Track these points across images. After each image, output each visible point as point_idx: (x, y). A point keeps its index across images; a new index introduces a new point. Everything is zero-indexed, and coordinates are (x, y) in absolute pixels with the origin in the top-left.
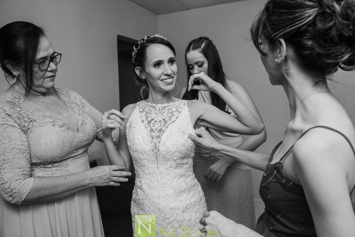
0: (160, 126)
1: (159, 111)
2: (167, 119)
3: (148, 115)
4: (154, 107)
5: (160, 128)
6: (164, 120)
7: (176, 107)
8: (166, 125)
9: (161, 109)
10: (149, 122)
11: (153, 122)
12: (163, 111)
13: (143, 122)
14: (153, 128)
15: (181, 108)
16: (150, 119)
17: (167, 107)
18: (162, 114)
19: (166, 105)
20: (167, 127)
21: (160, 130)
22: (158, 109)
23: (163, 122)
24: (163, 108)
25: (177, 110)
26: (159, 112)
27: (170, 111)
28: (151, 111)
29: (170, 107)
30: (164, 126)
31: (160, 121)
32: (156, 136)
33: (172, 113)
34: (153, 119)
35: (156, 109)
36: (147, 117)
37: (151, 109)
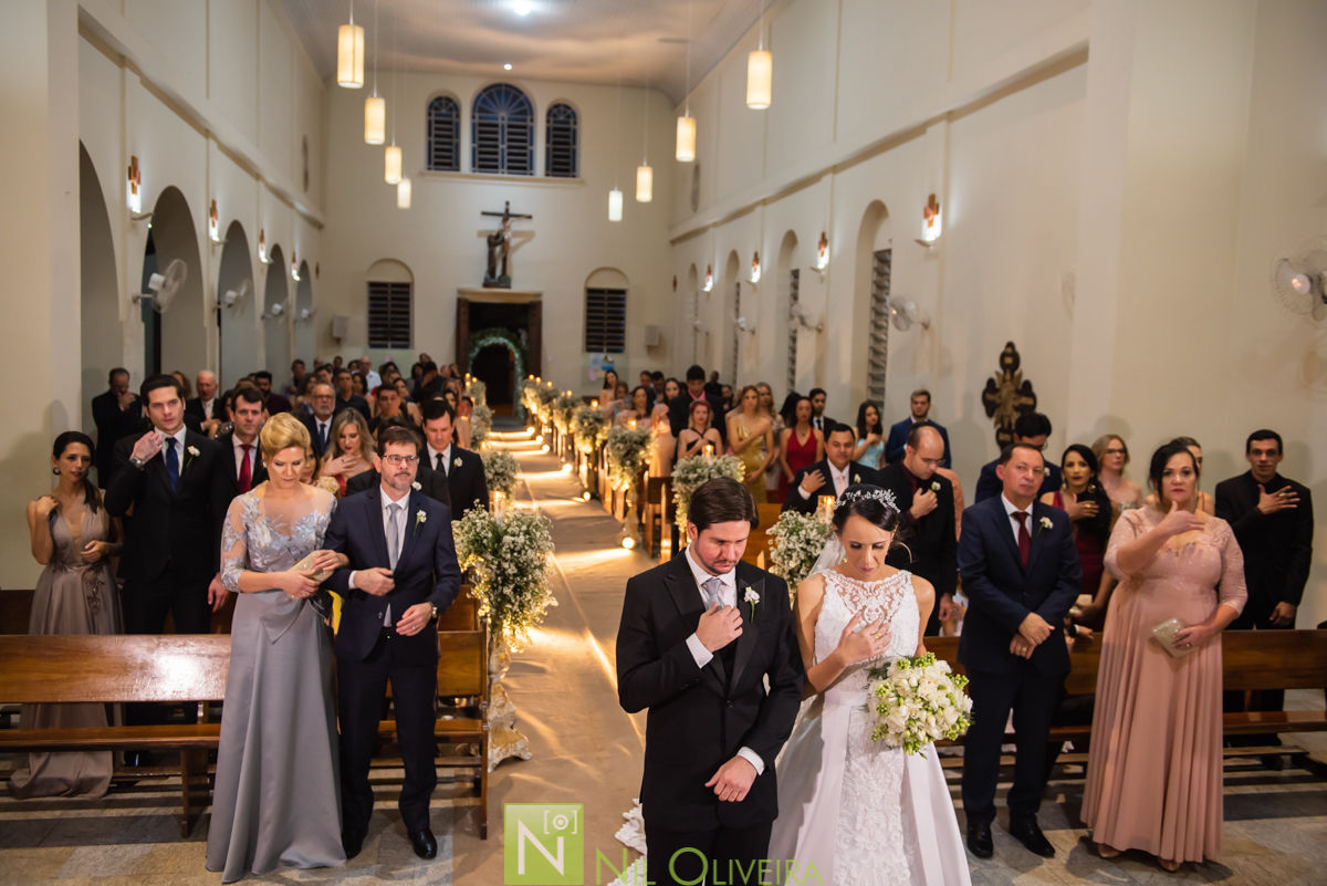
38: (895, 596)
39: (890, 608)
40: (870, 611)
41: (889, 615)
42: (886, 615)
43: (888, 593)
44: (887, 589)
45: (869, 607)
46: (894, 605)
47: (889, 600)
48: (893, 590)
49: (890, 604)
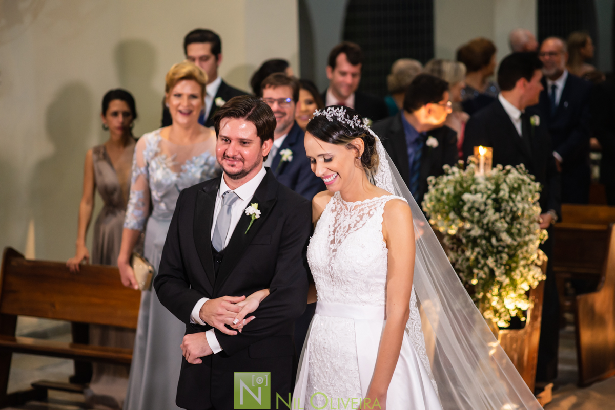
1: (350, 212)
2: (352, 226)
8: (347, 234)
15: (375, 209)
17: (360, 206)
18: (351, 216)
22: (349, 210)
24: (356, 207)
26: (349, 214)
27: (362, 212)
29: (363, 207)
30: (345, 234)
35: (347, 209)
36: (336, 221)
37: (343, 207)
38: (365, 217)
39: (355, 225)
40: (341, 228)
41: (349, 232)
42: (348, 231)
43: (361, 214)
44: (363, 210)
45: (341, 225)
46: (359, 225)
47: (358, 219)
48: (366, 211)
49: (358, 222)
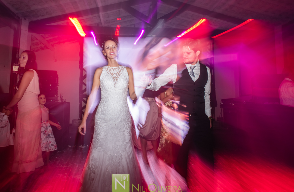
0: (117, 75)
3: (110, 71)
4: (112, 68)
5: (117, 76)
6: (117, 72)
7: (121, 68)
9: (115, 68)
10: (112, 74)
11: (113, 74)
12: (116, 69)
13: (109, 74)
14: (114, 76)
16: (111, 73)
19: (117, 67)
20: (119, 76)
21: (117, 77)
23: (117, 73)
25: (122, 69)
28: (111, 69)
31: (116, 73)
32: (116, 80)
33: (120, 70)
34: (113, 73)
